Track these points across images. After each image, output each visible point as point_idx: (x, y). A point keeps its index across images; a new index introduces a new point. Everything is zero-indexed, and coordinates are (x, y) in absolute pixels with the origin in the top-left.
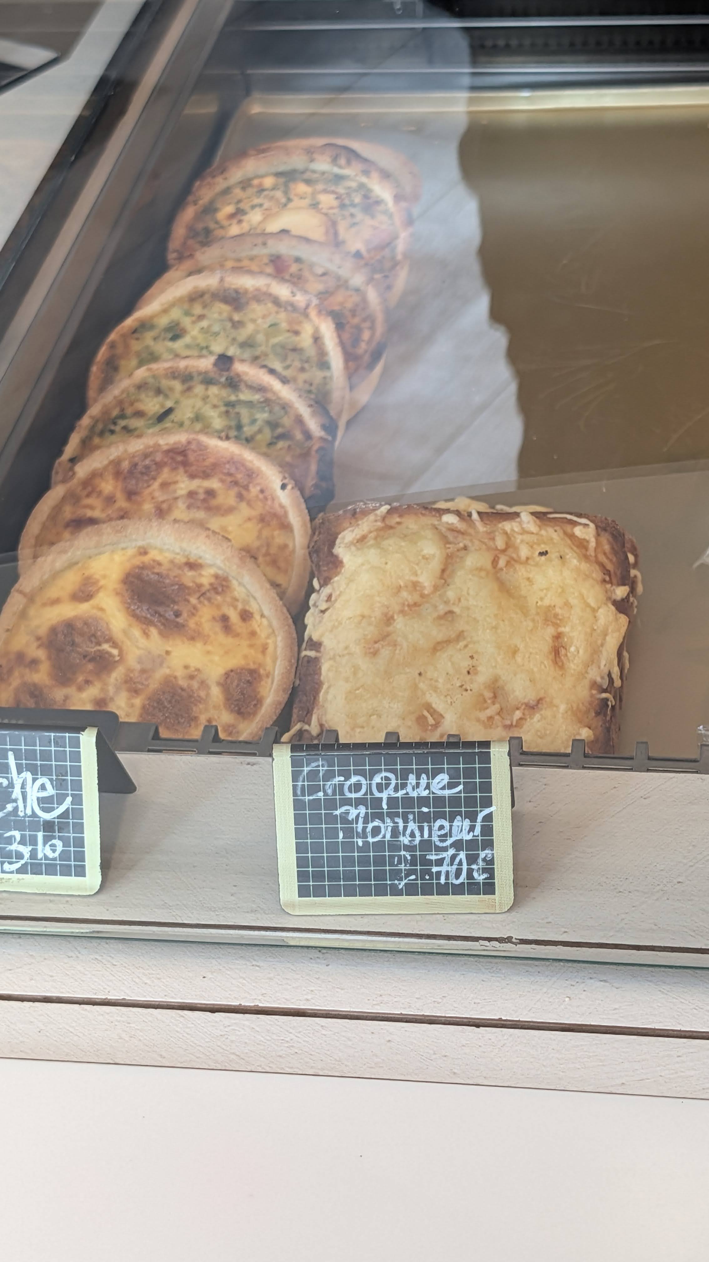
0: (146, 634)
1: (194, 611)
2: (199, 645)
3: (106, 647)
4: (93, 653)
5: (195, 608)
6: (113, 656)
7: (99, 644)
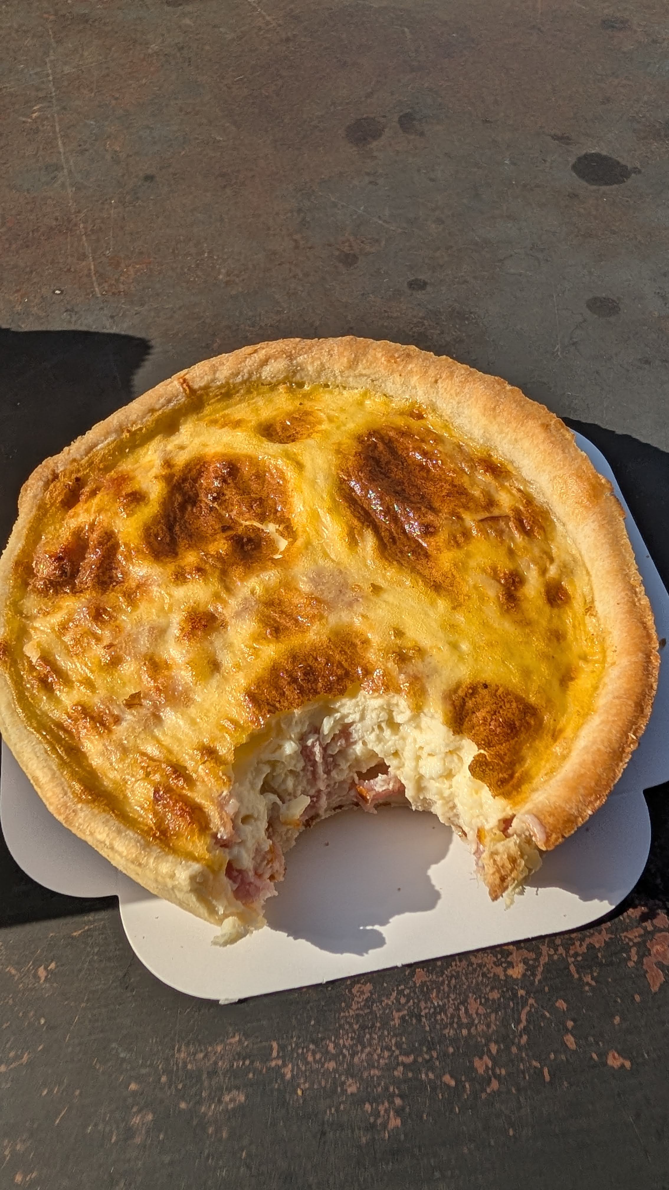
0: (353, 541)
1: (461, 539)
2: (442, 604)
3: (271, 528)
4: (241, 528)
5: (466, 534)
6: (276, 550)
7: (262, 518)
